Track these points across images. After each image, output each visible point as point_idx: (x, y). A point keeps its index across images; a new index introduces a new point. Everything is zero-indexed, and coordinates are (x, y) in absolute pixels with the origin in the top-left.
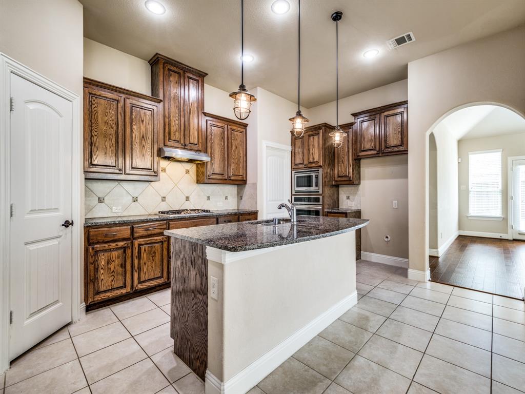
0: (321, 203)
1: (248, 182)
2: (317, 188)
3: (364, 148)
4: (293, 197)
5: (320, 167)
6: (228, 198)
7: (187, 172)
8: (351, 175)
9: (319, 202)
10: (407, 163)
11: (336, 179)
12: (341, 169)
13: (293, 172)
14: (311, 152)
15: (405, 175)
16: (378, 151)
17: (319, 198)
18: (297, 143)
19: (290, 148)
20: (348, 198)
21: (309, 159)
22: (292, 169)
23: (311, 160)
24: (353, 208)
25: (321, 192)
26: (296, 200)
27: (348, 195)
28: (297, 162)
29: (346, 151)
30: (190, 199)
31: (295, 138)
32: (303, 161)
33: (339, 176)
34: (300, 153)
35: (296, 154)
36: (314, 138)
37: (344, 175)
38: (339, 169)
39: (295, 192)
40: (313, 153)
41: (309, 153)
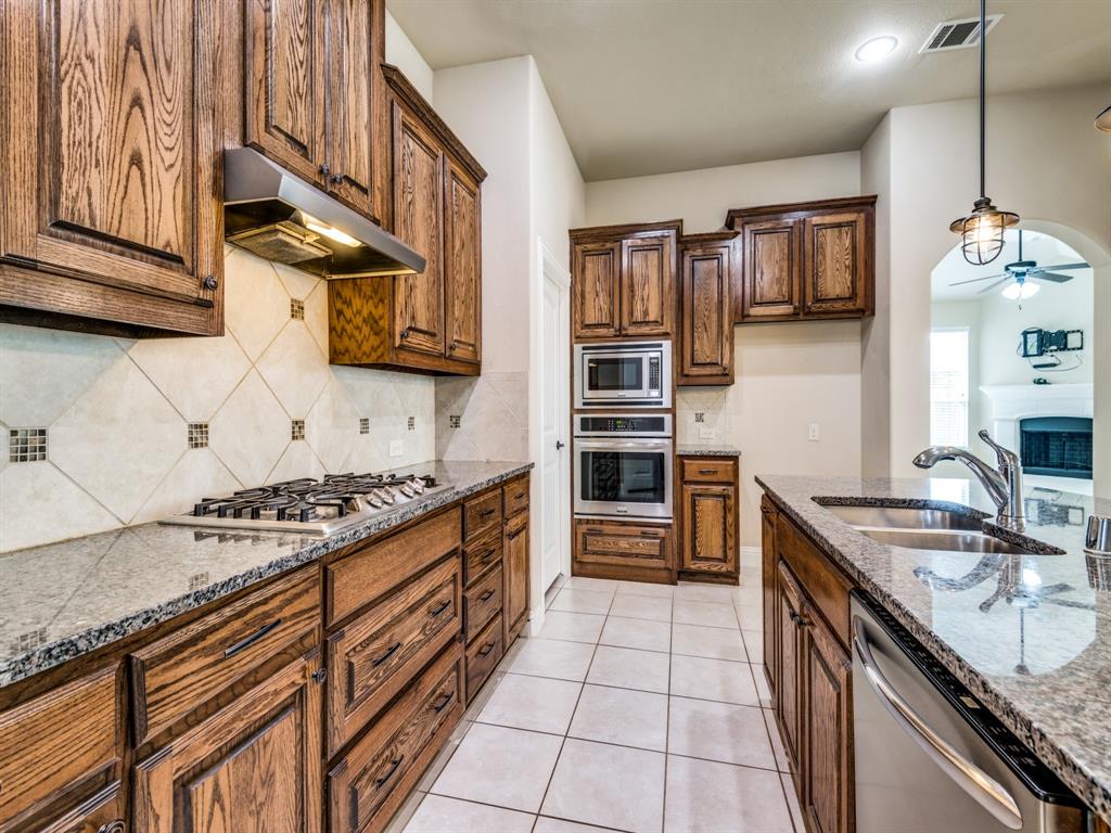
0: (668, 432)
1: (484, 369)
2: (655, 393)
3: (762, 296)
4: (577, 418)
5: (666, 335)
6: (416, 421)
7: (297, 310)
8: (726, 360)
9: (663, 430)
11: (686, 372)
12: (702, 345)
13: (578, 348)
14: (638, 293)
16: (795, 308)
17: (662, 419)
18: (589, 266)
19: (568, 279)
20: (700, 418)
21: (631, 313)
22: (576, 338)
23: (638, 316)
24: (712, 442)
25: (667, 403)
26: (588, 424)
27: (698, 412)
28: (591, 319)
29: (716, 300)
30: (306, 431)
31: (583, 252)
32: (612, 317)
33: (694, 364)
34: (601, 295)
35: (587, 296)
36: (646, 256)
37: (708, 360)
38: (697, 346)
39: (584, 404)
40: (645, 298)
41: (633, 297)
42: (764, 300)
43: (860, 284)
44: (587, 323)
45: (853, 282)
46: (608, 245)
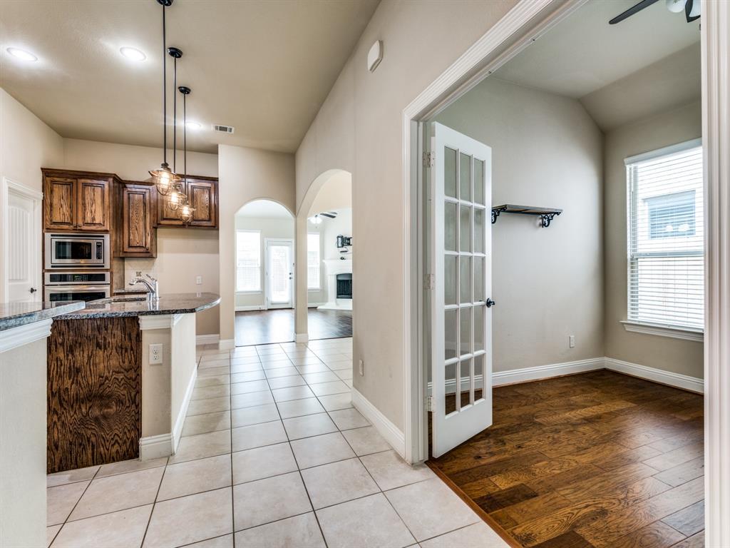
0: (107, 281)
2: (99, 261)
3: (167, 216)
4: (47, 275)
5: (106, 231)
8: (148, 246)
9: (104, 280)
10: (218, 239)
11: (125, 250)
12: (134, 237)
13: (48, 235)
14: (88, 208)
15: (216, 250)
16: (183, 222)
17: (104, 275)
18: (56, 189)
19: (41, 195)
21: (84, 218)
22: (46, 229)
23: (88, 220)
26: (53, 278)
27: (138, 271)
28: (57, 219)
31: (52, 181)
32: (72, 220)
33: (130, 246)
34: (64, 207)
35: (54, 206)
36: (94, 189)
37: (138, 245)
38: (131, 238)
39: (52, 267)
40: (93, 211)
41: (85, 210)
42: (168, 217)
43: (213, 215)
44: (54, 221)
45: (210, 214)
46: (69, 180)
